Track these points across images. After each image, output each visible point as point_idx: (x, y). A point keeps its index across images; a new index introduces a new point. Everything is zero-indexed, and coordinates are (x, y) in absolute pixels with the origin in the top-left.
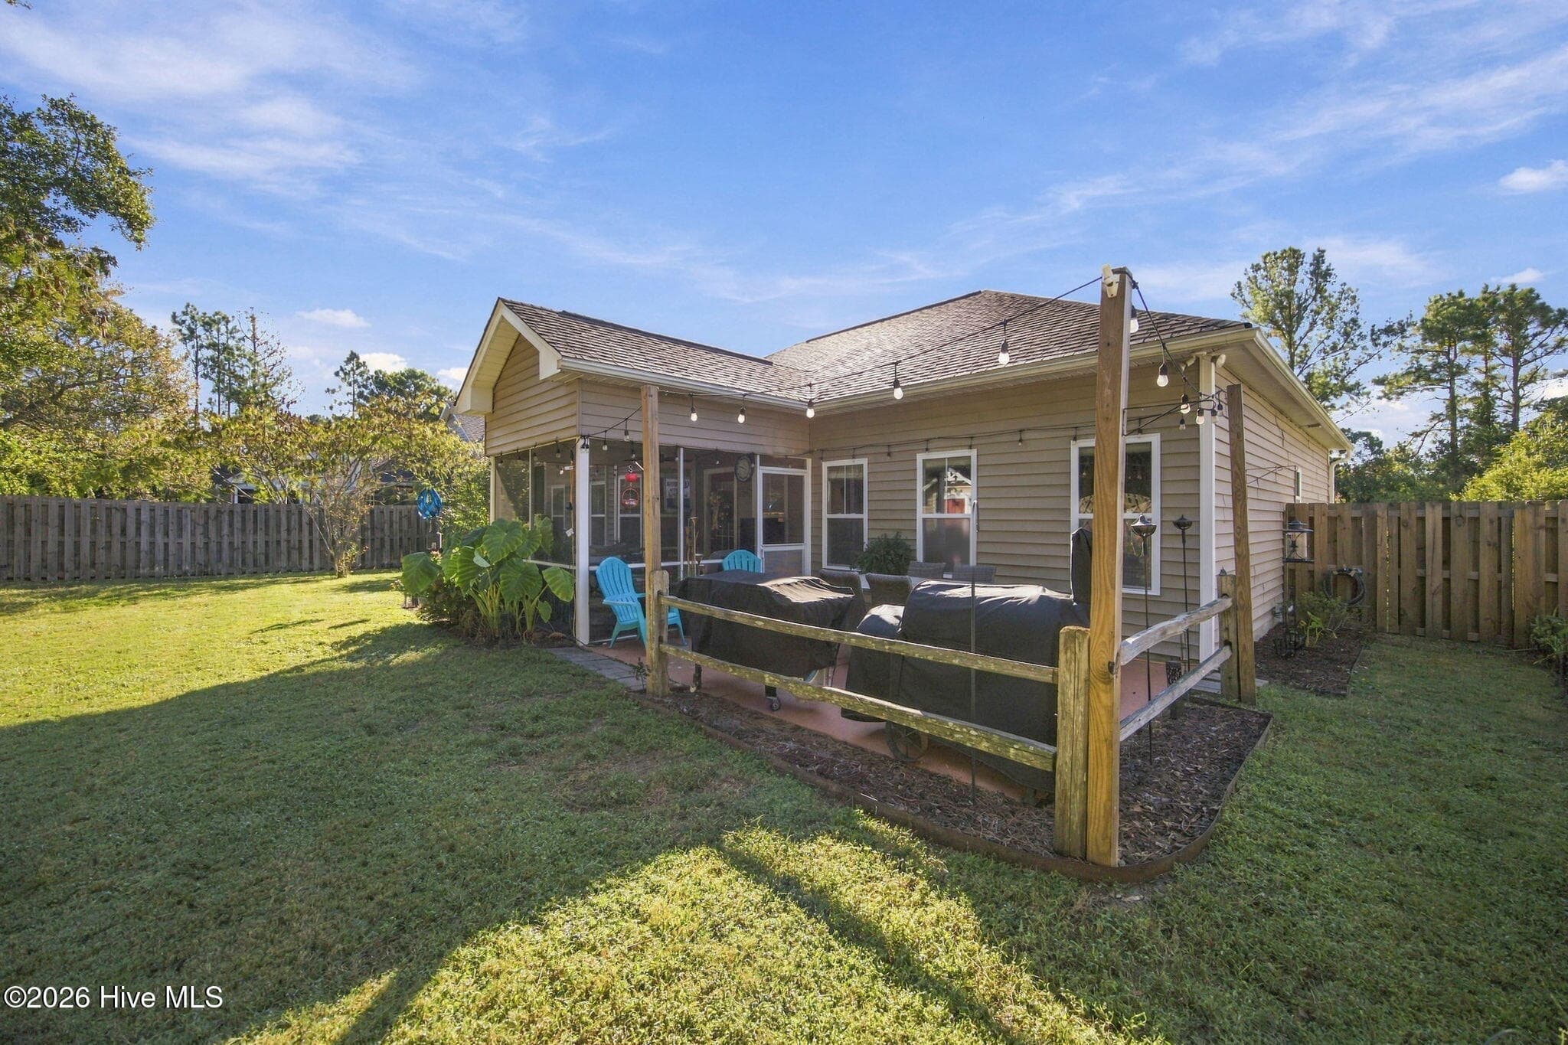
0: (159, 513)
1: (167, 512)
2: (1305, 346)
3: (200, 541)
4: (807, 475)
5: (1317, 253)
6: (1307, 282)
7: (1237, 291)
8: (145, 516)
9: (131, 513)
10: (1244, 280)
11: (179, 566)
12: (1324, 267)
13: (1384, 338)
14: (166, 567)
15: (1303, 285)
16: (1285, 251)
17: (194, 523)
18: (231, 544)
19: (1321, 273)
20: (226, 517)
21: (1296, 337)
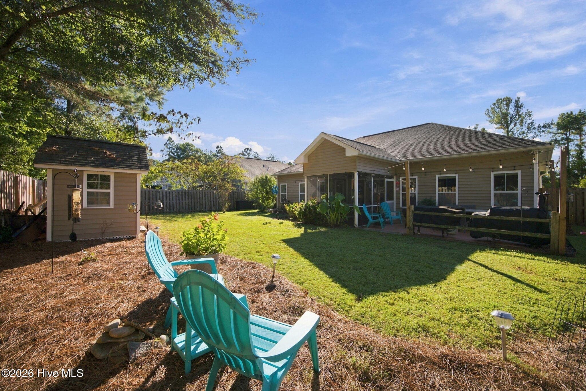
0: (168, 193)
1: (169, 193)
2: (513, 132)
3: (178, 202)
4: (394, 181)
5: (517, 99)
6: (513, 109)
7: (487, 112)
8: (164, 193)
9: (161, 193)
10: (490, 109)
11: (173, 210)
12: (520, 104)
13: (543, 129)
14: (170, 210)
15: (512, 110)
16: (505, 98)
17: (176, 196)
18: (185, 203)
19: (518, 106)
20: (184, 194)
21: (509, 129)
